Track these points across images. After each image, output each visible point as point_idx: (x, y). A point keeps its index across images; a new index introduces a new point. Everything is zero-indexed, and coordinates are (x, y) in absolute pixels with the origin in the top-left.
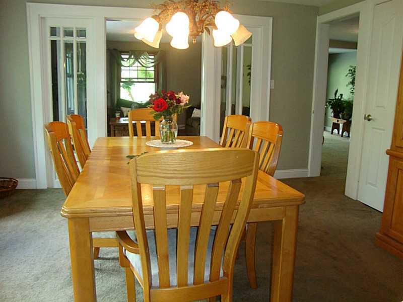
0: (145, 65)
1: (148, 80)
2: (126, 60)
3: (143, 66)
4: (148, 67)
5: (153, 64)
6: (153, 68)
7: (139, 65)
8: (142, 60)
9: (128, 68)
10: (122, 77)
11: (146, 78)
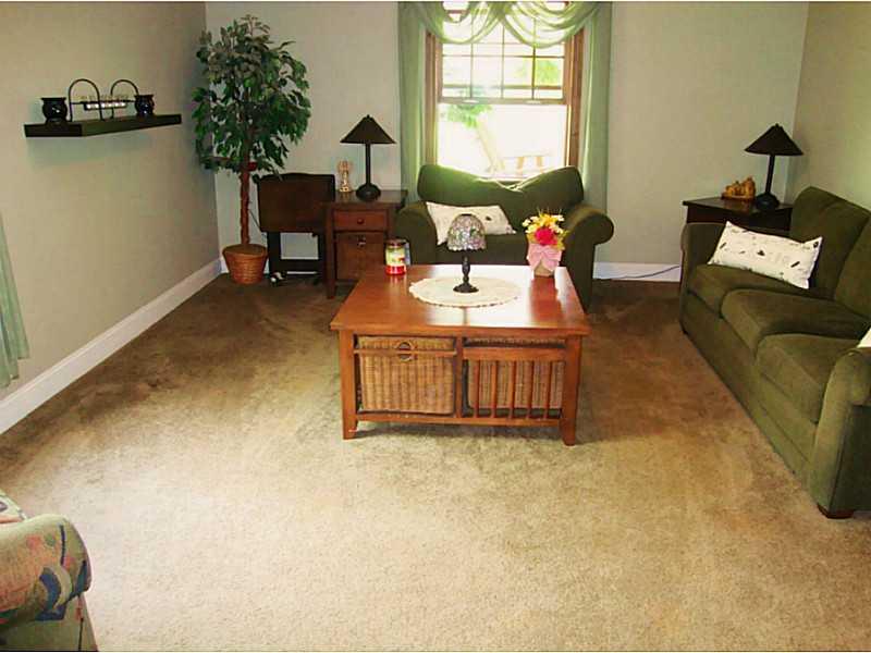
0: (527, 38)
1: (540, 94)
2: (456, 17)
3: (523, 41)
4: (543, 46)
5: (562, 33)
6: (560, 50)
7: (509, 37)
8: (521, 17)
9: (467, 49)
10: (446, 81)
11: (533, 88)
